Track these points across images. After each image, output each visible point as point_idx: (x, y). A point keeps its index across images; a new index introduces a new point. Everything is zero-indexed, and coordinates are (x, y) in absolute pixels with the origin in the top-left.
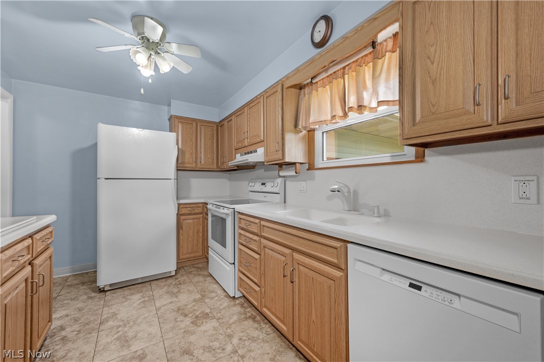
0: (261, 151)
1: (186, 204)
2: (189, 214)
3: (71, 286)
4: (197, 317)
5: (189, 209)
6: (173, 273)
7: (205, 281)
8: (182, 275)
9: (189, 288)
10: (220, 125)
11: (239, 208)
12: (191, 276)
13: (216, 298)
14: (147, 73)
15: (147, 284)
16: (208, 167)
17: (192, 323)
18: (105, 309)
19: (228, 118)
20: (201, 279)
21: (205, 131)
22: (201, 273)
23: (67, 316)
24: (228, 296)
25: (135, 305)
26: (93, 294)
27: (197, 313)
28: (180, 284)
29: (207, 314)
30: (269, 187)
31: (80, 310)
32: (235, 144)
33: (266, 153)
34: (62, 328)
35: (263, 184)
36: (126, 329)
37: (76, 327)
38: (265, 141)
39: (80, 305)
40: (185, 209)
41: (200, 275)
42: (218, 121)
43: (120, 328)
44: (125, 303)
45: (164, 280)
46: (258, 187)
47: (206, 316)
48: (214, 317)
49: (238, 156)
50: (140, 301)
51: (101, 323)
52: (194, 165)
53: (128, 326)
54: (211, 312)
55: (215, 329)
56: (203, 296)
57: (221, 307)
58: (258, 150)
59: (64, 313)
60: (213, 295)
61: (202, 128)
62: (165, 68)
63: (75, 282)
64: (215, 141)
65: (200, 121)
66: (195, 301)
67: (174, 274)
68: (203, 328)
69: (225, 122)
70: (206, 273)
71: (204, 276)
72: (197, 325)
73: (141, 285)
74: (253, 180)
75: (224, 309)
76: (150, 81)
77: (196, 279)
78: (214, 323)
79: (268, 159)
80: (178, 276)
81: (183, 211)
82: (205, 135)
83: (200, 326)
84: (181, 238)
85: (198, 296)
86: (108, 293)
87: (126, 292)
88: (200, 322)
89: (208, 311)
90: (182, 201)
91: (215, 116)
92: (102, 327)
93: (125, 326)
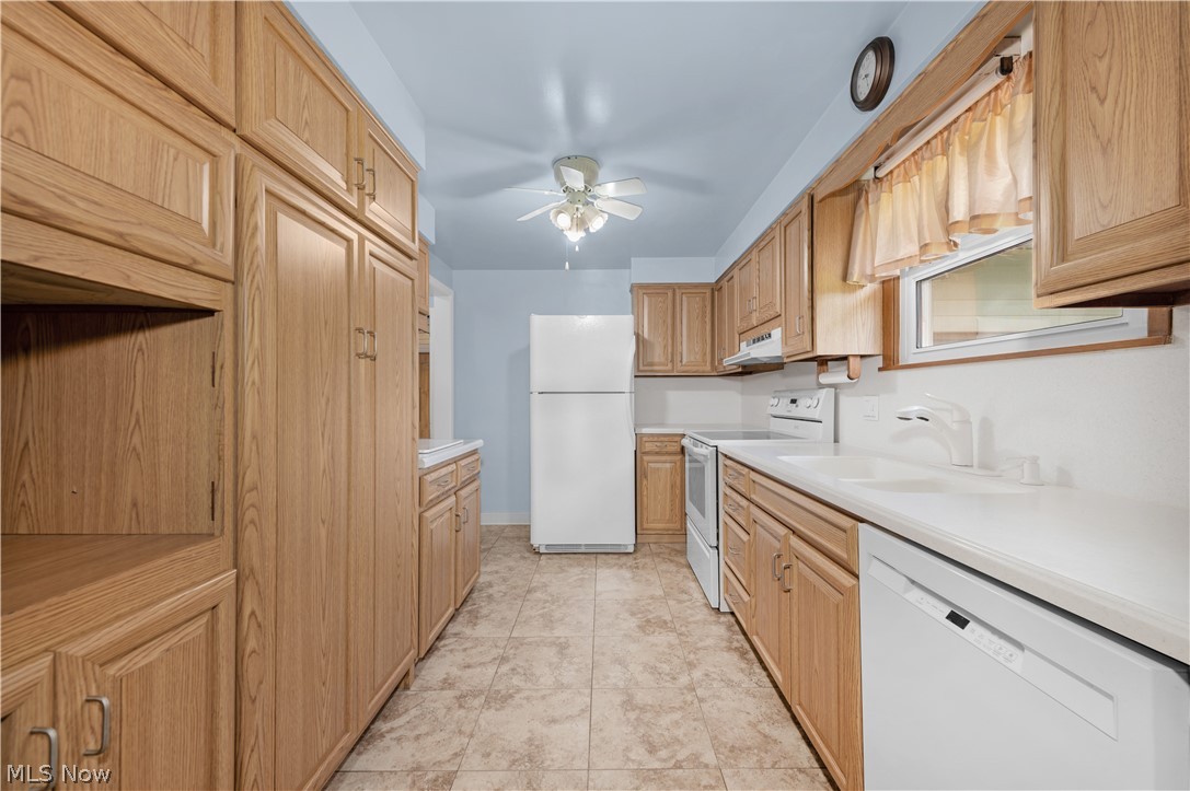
0: (777, 333)
1: (652, 435)
2: (657, 453)
3: (506, 538)
4: (648, 621)
5: (658, 444)
6: (631, 549)
7: (678, 572)
8: (645, 556)
9: (648, 577)
10: (715, 288)
11: (726, 445)
12: (657, 560)
13: (688, 603)
14: (574, 237)
15: (592, 557)
16: (695, 368)
17: (639, 627)
18: (537, 576)
19: (727, 275)
20: (673, 568)
21: (688, 304)
22: (676, 559)
23: (497, 572)
24: (708, 605)
25: (570, 580)
26: (527, 555)
27: (650, 617)
28: (637, 568)
29: (665, 622)
30: (800, 410)
31: (511, 569)
32: (739, 325)
33: (785, 340)
34: (490, 585)
35: (793, 401)
36: (554, 607)
37: (503, 588)
38: (783, 315)
39: (512, 564)
40: (650, 444)
41: (672, 561)
42: (714, 281)
43: (548, 604)
44: (560, 575)
45: (616, 556)
46: (783, 407)
47: (663, 624)
48: (674, 630)
49: (743, 345)
50: (576, 578)
51: (529, 592)
52: (670, 367)
53: (556, 604)
54: (672, 622)
55: (671, 646)
56: (667, 595)
57: (691, 619)
58: (773, 333)
59: (495, 568)
60: (685, 597)
61: (684, 298)
62: (597, 224)
63: (511, 534)
64: (708, 319)
65: (681, 286)
66: (652, 597)
67: (632, 551)
68: (651, 639)
69: (724, 283)
70: (683, 561)
71: (678, 564)
72: (644, 632)
73: (584, 556)
74: (777, 394)
75: (695, 622)
76: (577, 249)
77: (664, 566)
78: (672, 638)
79: (790, 350)
80: (638, 555)
81: (649, 447)
82: (689, 312)
83: (648, 634)
84: (645, 493)
85: (659, 592)
86: (543, 557)
87: (564, 561)
88: (652, 630)
89: (668, 618)
90: (645, 431)
91: (706, 271)
92: (528, 597)
93: (553, 603)
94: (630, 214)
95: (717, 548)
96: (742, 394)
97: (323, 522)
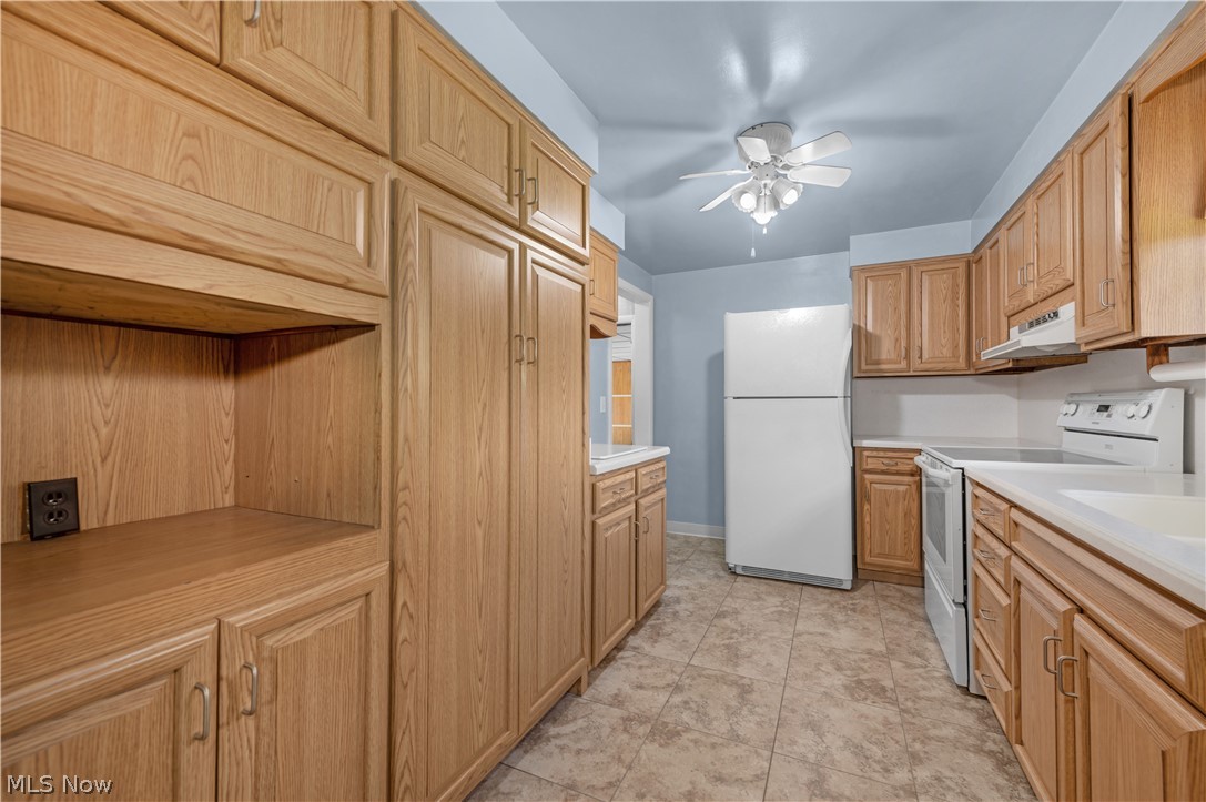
0: (1068, 311)
1: (876, 449)
2: (883, 472)
3: (702, 552)
4: (860, 682)
5: (886, 461)
6: (848, 586)
7: (910, 625)
8: (866, 597)
9: (867, 624)
10: (972, 263)
11: (974, 468)
12: (882, 604)
13: (921, 670)
15: (797, 587)
16: (941, 366)
17: (846, 687)
18: (729, 599)
19: (990, 241)
20: (903, 618)
21: (931, 283)
22: (909, 607)
23: (687, 588)
24: (950, 678)
25: (767, 611)
26: (722, 573)
27: (863, 677)
28: (854, 610)
29: (884, 689)
30: (1118, 419)
31: (702, 587)
32: (1007, 304)
33: (1082, 319)
34: (678, 601)
35: (1104, 408)
36: (742, 639)
37: (690, 606)
38: (1078, 282)
39: (704, 581)
40: (875, 460)
41: (903, 609)
42: (969, 250)
43: (735, 635)
44: (755, 603)
45: (827, 591)
46: (1086, 416)
47: (881, 692)
48: (895, 703)
49: (1014, 331)
50: (774, 609)
51: (718, 616)
52: (903, 364)
53: (746, 636)
54: (893, 690)
55: (887, 723)
56: (891, 653)
57: (922, 693)
58: (1061, 310)
59: (686, 583)
60: (917, 661)
61: (925, 277)
62: (790, 198)
63: (709, 549)
64: (961, 301)
65: (918, 263)
66: (869, 652)
67: (849, 588)
68: (862, 707)
69: (986, 252)
70: (919, 611)
71: (912, 615)
72: (852, 695)
73: (787, 585)
74: (1073, 398)
75: (928, 699)
76: (765, 231)
77: (891, 615)
78: (891, 713)
79: (1090, 332)
80: (856, 594)
81: (871, 464)
82: (931, 293)
83: (858, 701)
84: (867, 519)
85: (880, 647)
86: (739, 579)
87: (763, 587)
88: (863, 694)
89: (888, 684)
90: (866, 443)
91: (957, 238)
92: (716, 621)
93: (742, 634)
94: (834, 179)
95: (965, 605)
96: (1019, 398)
97: (480, 523)
